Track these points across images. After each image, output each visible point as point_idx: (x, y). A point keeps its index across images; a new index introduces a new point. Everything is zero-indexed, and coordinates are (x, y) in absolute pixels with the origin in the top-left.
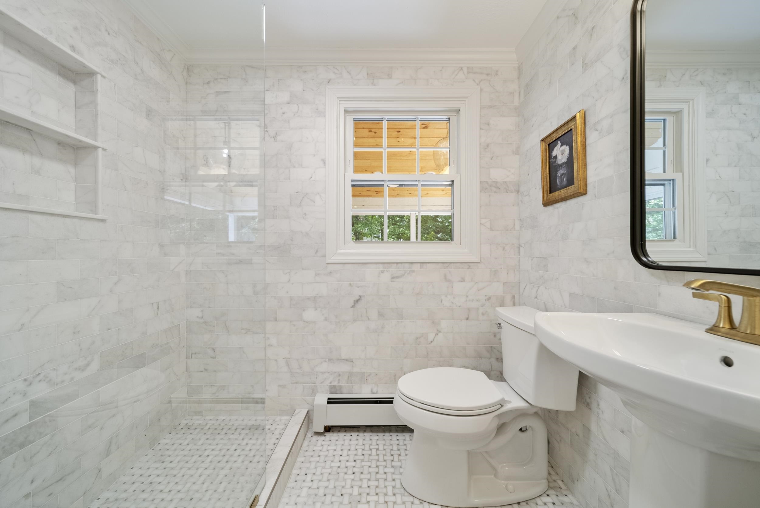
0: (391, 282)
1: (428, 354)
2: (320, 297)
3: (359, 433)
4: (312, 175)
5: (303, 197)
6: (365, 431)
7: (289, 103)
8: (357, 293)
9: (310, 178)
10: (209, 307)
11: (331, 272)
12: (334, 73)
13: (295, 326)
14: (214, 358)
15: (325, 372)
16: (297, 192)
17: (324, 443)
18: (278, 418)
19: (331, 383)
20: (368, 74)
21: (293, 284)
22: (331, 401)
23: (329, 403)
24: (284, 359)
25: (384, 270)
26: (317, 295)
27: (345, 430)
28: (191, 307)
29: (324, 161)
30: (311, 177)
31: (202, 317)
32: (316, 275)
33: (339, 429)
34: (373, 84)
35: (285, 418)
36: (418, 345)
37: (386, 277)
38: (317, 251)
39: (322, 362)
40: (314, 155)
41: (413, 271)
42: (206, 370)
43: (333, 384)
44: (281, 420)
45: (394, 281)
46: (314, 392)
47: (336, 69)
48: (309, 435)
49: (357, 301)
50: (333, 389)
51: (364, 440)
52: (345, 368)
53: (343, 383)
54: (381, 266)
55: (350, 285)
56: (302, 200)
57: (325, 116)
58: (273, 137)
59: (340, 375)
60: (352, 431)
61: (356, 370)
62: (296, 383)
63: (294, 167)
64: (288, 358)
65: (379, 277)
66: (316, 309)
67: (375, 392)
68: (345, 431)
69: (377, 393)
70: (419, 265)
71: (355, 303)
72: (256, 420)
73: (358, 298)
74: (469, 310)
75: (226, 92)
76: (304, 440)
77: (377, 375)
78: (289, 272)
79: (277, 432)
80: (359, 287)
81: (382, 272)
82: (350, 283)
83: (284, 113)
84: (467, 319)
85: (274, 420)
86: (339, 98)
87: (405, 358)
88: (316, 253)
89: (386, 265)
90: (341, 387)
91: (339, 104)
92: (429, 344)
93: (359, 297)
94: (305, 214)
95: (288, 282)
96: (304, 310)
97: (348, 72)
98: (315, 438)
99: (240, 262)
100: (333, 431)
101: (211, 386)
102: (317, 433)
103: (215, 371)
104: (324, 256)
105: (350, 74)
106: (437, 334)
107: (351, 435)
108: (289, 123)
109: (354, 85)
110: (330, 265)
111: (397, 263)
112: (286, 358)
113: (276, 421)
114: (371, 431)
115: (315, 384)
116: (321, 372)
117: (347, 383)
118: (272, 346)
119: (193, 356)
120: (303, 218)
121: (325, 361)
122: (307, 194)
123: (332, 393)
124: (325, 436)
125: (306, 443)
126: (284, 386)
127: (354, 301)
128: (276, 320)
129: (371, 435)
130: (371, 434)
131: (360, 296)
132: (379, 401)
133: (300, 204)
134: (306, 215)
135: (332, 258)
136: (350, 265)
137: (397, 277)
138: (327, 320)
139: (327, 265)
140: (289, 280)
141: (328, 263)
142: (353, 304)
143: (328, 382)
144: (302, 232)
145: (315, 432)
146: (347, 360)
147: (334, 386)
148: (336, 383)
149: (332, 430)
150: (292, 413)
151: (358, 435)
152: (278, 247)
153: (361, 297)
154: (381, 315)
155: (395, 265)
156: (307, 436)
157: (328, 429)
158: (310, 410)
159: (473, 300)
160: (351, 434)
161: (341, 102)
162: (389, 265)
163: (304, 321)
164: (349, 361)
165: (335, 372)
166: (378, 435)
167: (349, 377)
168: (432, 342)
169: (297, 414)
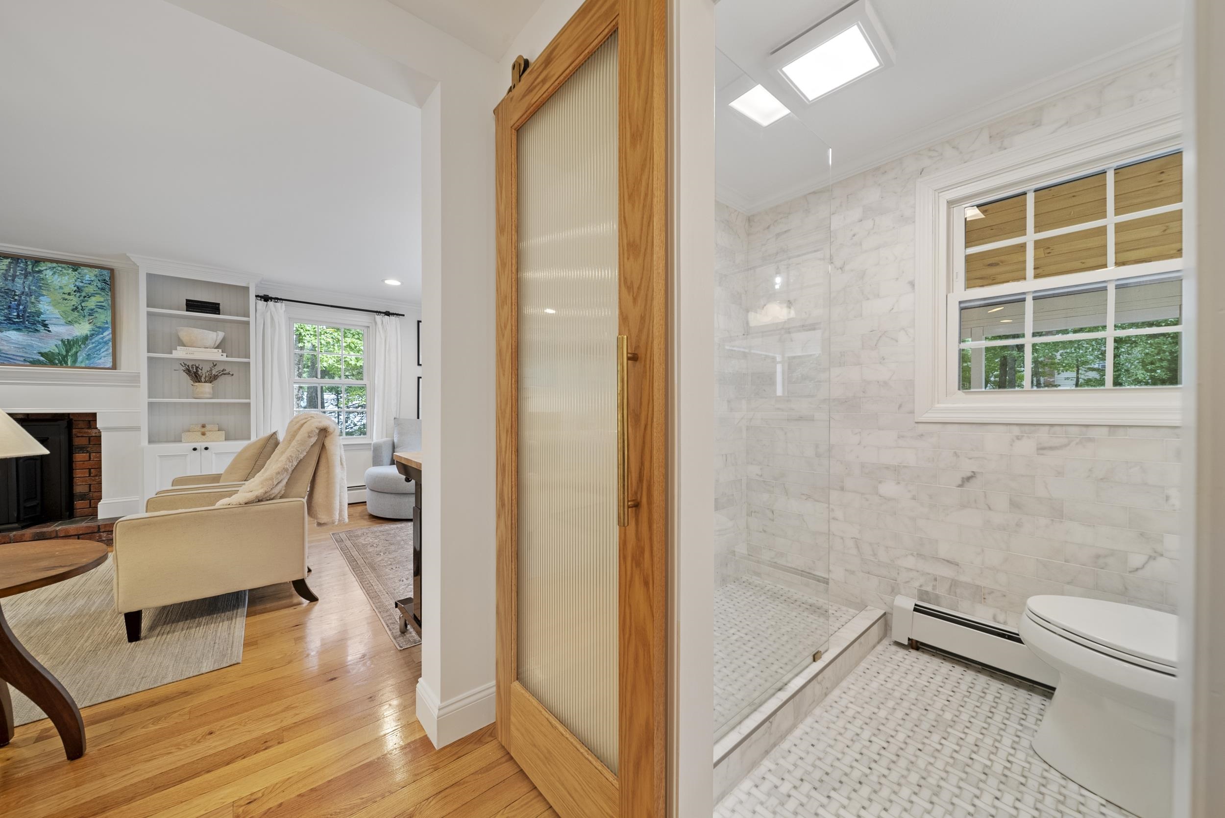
0: (1038, 454)
1: (1126, 589)
2: (905, 467)
4: (894, 305)
5: (880, 337)
6: (979, 672)
7: (861, 221)
8: (967, 467)
9: (891, 310)
10: (768, 466)
11: (922, 435)
12: (930, 157)
13: (867, 500)
14: (773, 520)
15: (912, 569)
16: (871, 331)
18: (844, 608)
19: (921, 586)
20: (990, 137)
21: (865, 447)
22: (919, 609)
23: (916, 610)
24: (852, 538)
25: (1023, 436)
26: (900, 464)
27: (944, 657)
28: (751, 464)
29: (912, 284)
30: (893, 309)
31: (761, 476)
32: (898, 438)
33: (934, 652)
34: (1002, 148)
35: (852, 611)
36: (1102, 568)
37: (1027, 446)
38: (900, 406)
39: (906, 555)
40: (897, 279)
41: (1090, 440)
42: (765, 531)
43: (924, 588)
44: (845, 612)
45: (1042, 454)
46: (894, 590)
47: (934, 150)
48: (885, 641)
49: (969, 479)
50: (923, 594)
52: (947, 572)
53: (942, 591)
54: (1016, 430)
56: (878, 341)
57: (914, 222)
58: (841, 268)
59: (936, 580)
60: (956, 663)
61: (963, 578)
62: (869, 572)
63: (868, 299)
64: (857, 539)
65: (1011, 445)
66: (899, 483)
67: (1002, 621)
68: (944, 659)
70: (1106, 430)
71: (963, 482)
73: (969, 474)
75: (785, 232)
76: (878, 643)
77: (1005, 596)
78: (860, 432)
80: (970, 459)
81: (1018, 438)
82: (955, 453)
83: (854, 235)
85: (838, 609)
86: (937, 189)
87: (1068, 583)
88: (899, 408)
89: (1027, 428)
90: (937, 597)
91: (938, 198)
92: (1130, 572)
93: (972, 474)
94: (883, 357)
95: (859, 444)
96: (880, 482)
97: (953, 148)
98: (895, 649)
99: (800, 419)
100: (922, 651)
101: (770, 549)
102: (898, 644)
103: (774, 535)
104: (912, 412)
105: (958, 149)
106: (1151, 558)
108: (861, 245)
109: (965, 162)
110: (921, 426)
111: (1052, 425)
112: (854, 538)
114: (991, 676)
115: (896, 581)
116: (906, 568)
117: (949, 595)
118: (838, 520)
119: (753, 514)
120: (880, 363)
121: (912, 554)
122: (885, 332)
123: (923, 598)
124: (909, 652)
126: (852, 572)
127: (963, 478)
128: (842, 489)
130: (989, 678)
131: (973, 472)
133: (876, 345)
134: (884, 359)
135: (923, 416)
136: (956, 426)
137: (1052, 448)
138: (915, 500)
139: (916, 425)
140: (860, 442)
141: (916, 422)
142: (960, 483)
143: (916, 584)
144: (878, 382)
145: (895, 641)
146: (948, 561)
147: (927, 592)
148: (929, 589)
150: (862, 606)
152: (846, 402)
153: (975, 474)
154: (1014, 505)
155: (1047, 428)
156: (881, 641)
157: (915, 645)
158: (888, 613)
160: (954, 666)
161: (940, 194)
162: (1033, 428)
163: (881, 496)
164: (951, 563)
165: (929, 574)
167: (951, 586)
168: (1137, 569)
169: (869, 612)
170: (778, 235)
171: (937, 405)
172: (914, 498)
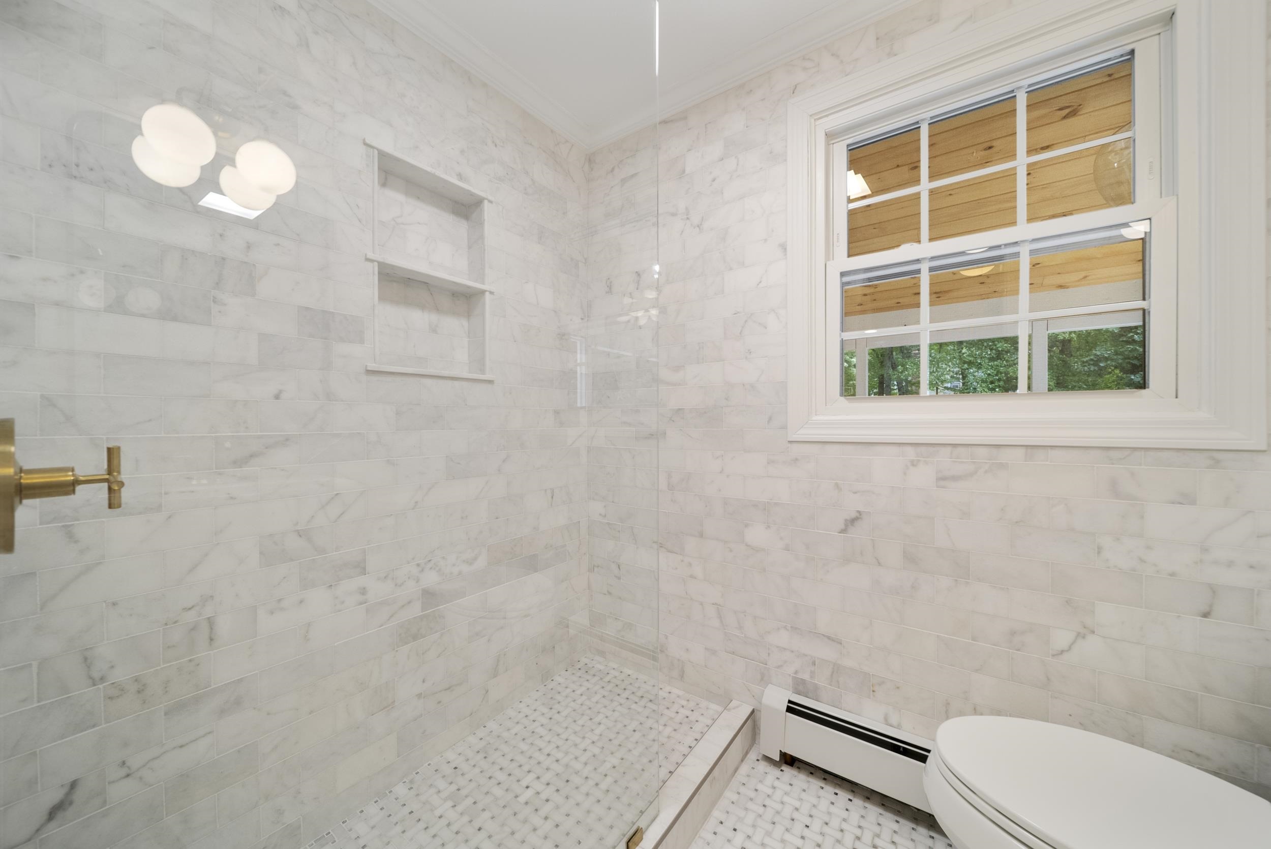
0: (937, 487)
1: (1048, 679)
2: (776, 504)
3: (854, 797)
4: (762, 278)
5: (746, 321)
6: (868, 798)
7: (723, 159)
8: (851, 505)
9: (758, 285)
10: (613, 502)
11: (797, 459)
12: (805, 69)
13: (731, 551)
14: (619, 578)
15: (785, 649)
16: (735, 314)
17: (777, 783)
18: (704, 704)
19: (796, 672)
20: (878, 39)
21: (728, 476)
22: (793, 709)
23: (789, 710)
24: (713, 604)
25: (919, 461)
26: (771, 500)
27: (823, 777)
28: (593, 499)
29: (783, 247)
30: (760, 282)
31: (605, 516)
32: (768, 463)
33: (812, 770)
34: (892, 54)
35: (715, 707)
36: (1018, 650)
37: (924, 475)
38: (770, 419)
39: (779, 629)
40: (766, 240)
41: (1003, 466)
42: (610, 593)
43: (801, 675)
44: (707, 708)
45: (943, 487)
46: (764, 679)
47: (809, 59)
48: (753, 756)
49: (853, 521)
50: (799, 686)
51: (863, 817)
52: (826, 652)
53: (821, 679)
54: (910, 451)
55: (837, 486)
56: (743, 327)
57: (786, 160)
58: (698, 226)
59: (814, 664)
60: (839, 785)
61: (847, 662)
62: (733, 652)
63: (731, 269)
64: (720, 605)
65: (905, 474)
66: (769, 527)
67: (895, 724)
68: (825, 779)
69: (899, 727)
70: (1021, 452)
71: (846, 525)
72: (670, 693)
73: (854, 515)
74: (1213, 590)
75: (633, 176)
76: (742, 761)
77: (898, 688)
78: (722, 456)
79: (698, 727)
80: (855, 493)
81: (914, 464)
83: (714, 180)
84: (1206, 615)
85: (698, 704)
86: (814, 114)
88: (769, 422)
89: (923, 450)
90: (816, 687)
91: (815, 126)
92: (1053, 656)
93: (858, 514)
94: (749, 350)
95: (721, 473)
96: (747, 526)
97: (833, 55)
98: (763, 766)
99: (651, 436)
100: (799, 768)
101: (616, 618)
102: (767, 759)
103: (620, 598)
104: (784, 427)
105: (838, 56)
106: (1080, 636)
107: (836, 794)
108: (723, 193)
109: (847, 75)
110: (795, 446)
111: (955, 446)
112: (716, 604)
113: (700, 708)
114: (883, 805)
115: (766, 664)
116: (777, 647)
117: (830, 684)
118: (696, 578)
119: (596, 569)
120: (746, 358)
121: (785, 628)
122: (752, 314)
123: (798, 693)
124: (781, 770)
125: (744, 769)
126: (714, 652)
127: (846, 520)
128: (701, 535)
129: (880, 814)
130: (880, 810)
131: (859, 512)
132: (904, 748)
133: (740, 334)
134: (750, 353)
135: (798, 433)
136: (838, 447)
137: (955, 478)
138: (789, 551)
139: (789, 445)
140: (723, 470)
141: (790, 442)
142: (843, 527)
143: (791, 670)
144: (744, 385)
145: (764, 755)
146: (829, 638)
147: (802, 683)
148: (806, 676)
149: (797, 766)
150: (726, 701)
151: (850, 800)
152: (705, 413)
153: (860, 515)
154: (909, 559)
155: (949, 449)
156: (748, 756)
157: (789, 760)
158: (757, 711)
159: (1230, 564)
160: (837, 791)
161: (818, 122)
162: (931, 450)
163: (747, 546)
164: (833, 640)
165: (806, 655)
166: (897, 822)
167: (833, 672)
168: (1062, 652)
169: (734, 708)
170: (624, 181)
171: (815, 418)
172: (787, 548)
